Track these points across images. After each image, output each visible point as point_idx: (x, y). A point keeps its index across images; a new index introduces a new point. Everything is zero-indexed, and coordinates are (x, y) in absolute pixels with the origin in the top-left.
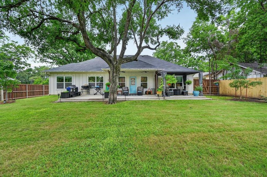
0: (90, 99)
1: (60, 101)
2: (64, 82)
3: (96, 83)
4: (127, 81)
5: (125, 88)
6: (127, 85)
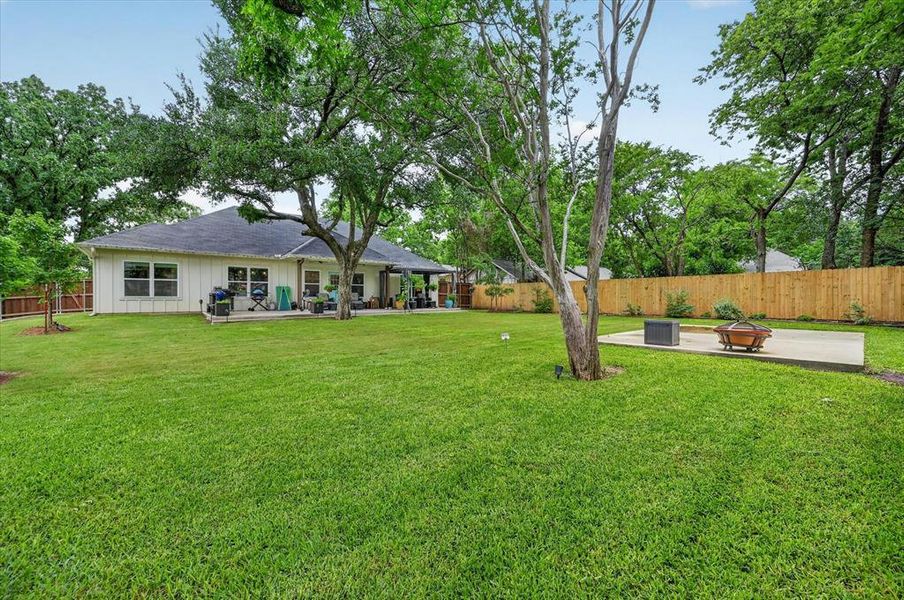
2: (152, 279)
3: (249, 282)
4: (324, 282)
5: (323, 295)
6: (322, 291)
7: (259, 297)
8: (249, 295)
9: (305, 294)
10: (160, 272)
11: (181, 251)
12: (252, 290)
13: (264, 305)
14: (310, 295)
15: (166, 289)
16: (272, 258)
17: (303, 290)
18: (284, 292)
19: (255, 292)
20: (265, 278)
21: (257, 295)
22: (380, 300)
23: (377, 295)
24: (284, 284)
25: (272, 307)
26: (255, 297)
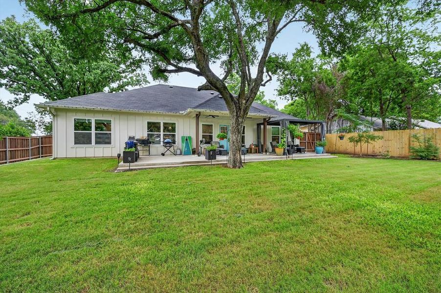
0: (183, 163)
1: (128, 168)
2: (93, 132)
3: (162, 133)
4: (216, 132)
5: (216, 143)
6: (215, 139)
7: (168, 145)
8: (162, 143)
9: (201, 142)
10: (100, 125)
11: (111, 109)
12: (164, 139)
13: (173, 151)
14: (206, 143)
15: (104, 139)
16: (178, 114)
17: (201, 138)
18: (187, 140)
19: (165, 141)
20: (174, 130)
21: (167, 143)
22: (257, 146)
23: (255, 143)
24: (187, 135)
25: (178, 152)
26: (166, 144)
